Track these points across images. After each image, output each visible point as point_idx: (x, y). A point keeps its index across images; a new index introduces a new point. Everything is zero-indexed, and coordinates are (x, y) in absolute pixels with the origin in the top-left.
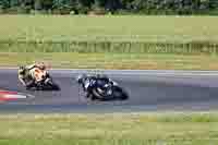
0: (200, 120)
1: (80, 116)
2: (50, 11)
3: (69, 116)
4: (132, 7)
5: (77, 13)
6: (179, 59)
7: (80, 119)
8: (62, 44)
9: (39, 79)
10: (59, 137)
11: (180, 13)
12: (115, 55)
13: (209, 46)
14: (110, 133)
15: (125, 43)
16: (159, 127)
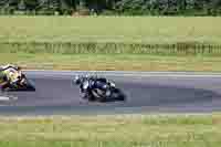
0: (186, 122)
1: (64, 118)
2: (34, 12)
3: (52, 117)
4: (117, 7)
5: (61, 14)
6: (164, 60)
7: (64, 121)
8: (46, 44)
9: (15, 80)
10: (42, 139)
11: (166, 14)
12: (99, 56)
13: (195, 47)
14: (94, 134)
15: (111, 44)
16: (144, 128)
